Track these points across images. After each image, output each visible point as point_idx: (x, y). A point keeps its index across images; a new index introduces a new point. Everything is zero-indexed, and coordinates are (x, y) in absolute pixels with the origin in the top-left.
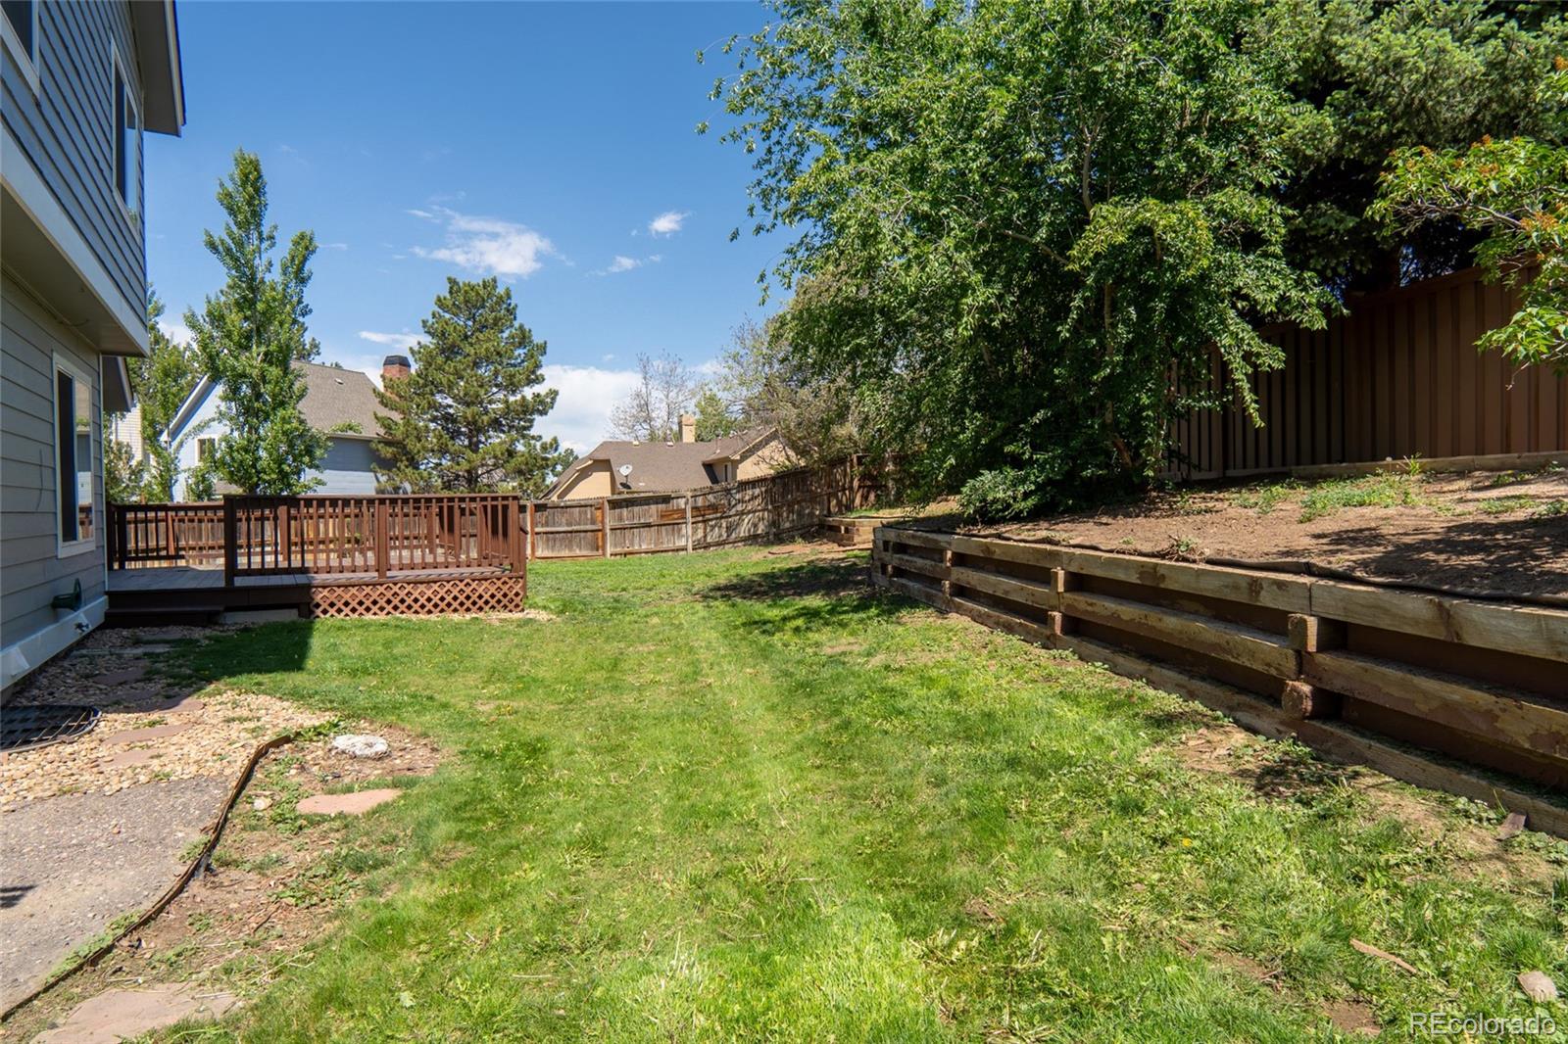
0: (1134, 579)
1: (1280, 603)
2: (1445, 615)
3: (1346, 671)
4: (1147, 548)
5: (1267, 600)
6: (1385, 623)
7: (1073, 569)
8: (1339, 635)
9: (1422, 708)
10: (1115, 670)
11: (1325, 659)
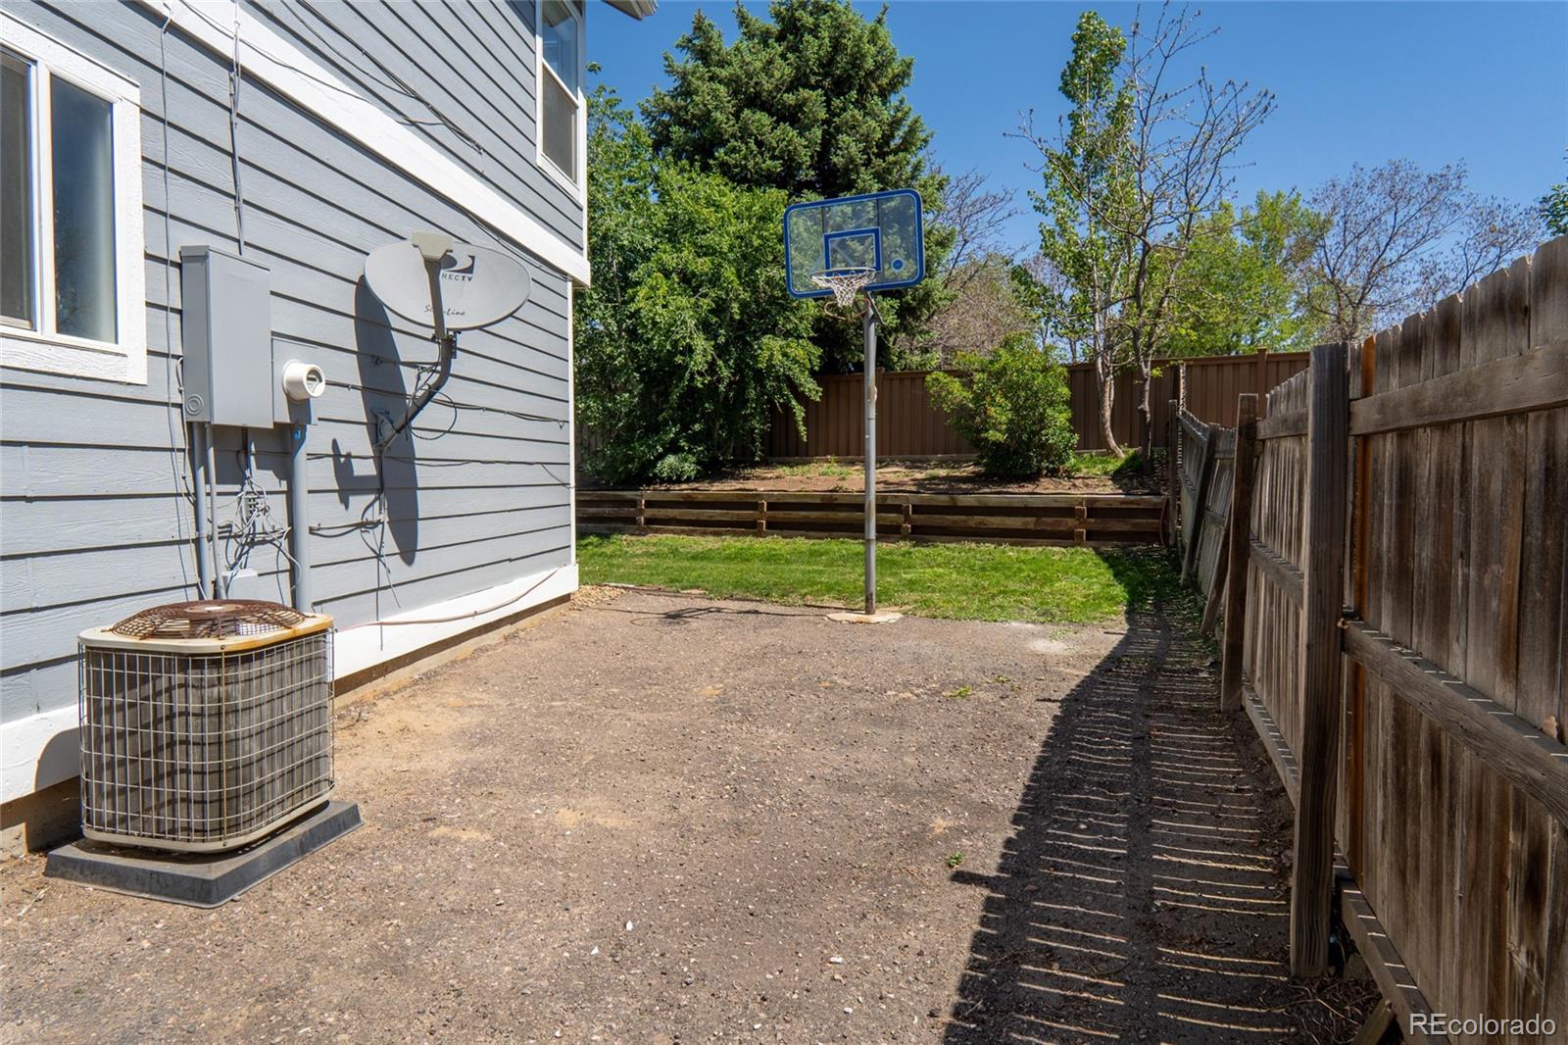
0: (818, 501)
1: (897, 502)
2: (953, 499)
3: (920, 519)
4: (825, 488)
5: (889, 502)
6: (934, 503)
7: (772, 500)
8: (917, 509)
9: (946, 524)
10: (808, 538)
11: (916, 516)
